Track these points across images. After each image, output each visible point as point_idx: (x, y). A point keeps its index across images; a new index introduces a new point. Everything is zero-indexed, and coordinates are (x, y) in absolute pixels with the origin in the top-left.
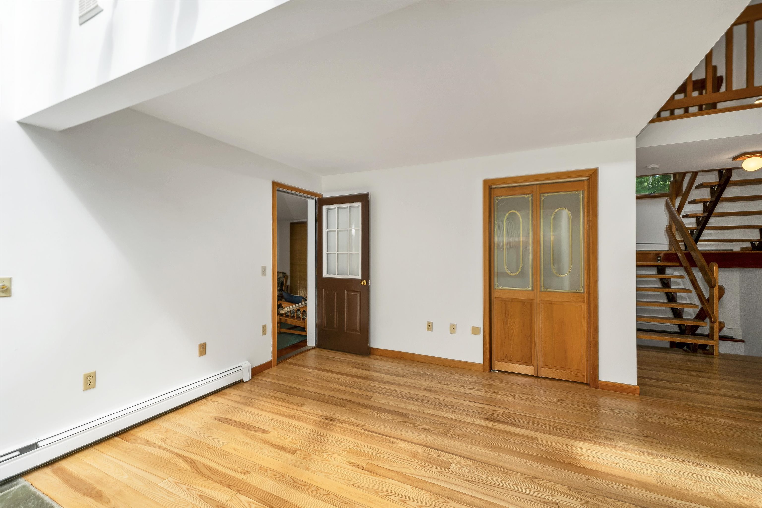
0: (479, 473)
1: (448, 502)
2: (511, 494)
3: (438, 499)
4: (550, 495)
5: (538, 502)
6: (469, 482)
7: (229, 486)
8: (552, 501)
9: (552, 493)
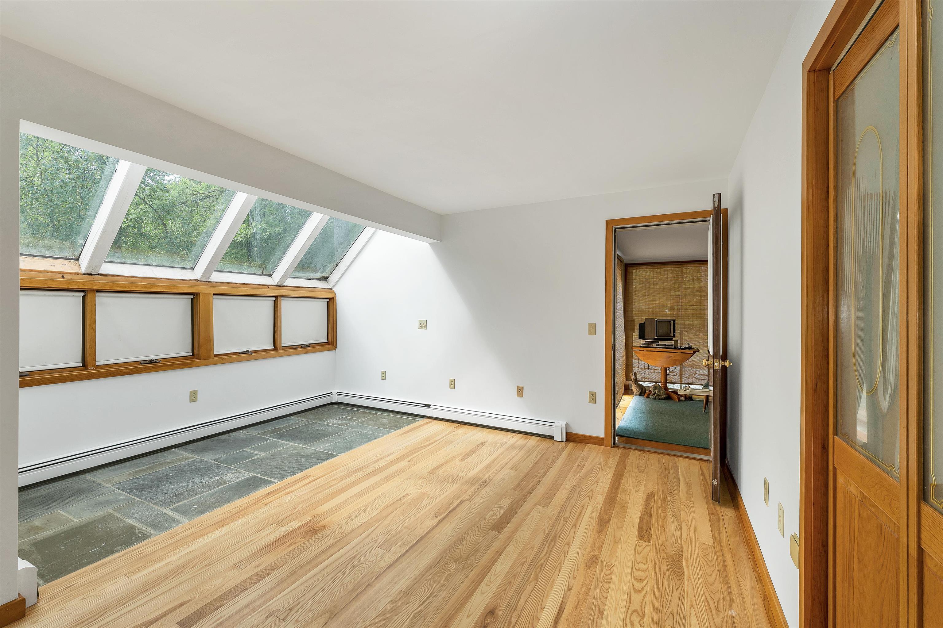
0: (362, 568)
1: (335, 539)
2: (319, 584)
3: (342, 534)
4: (300, 619)
5: (297, 602)
6: (353, 557)
7: (392, 461)
8: (290, 616)
9: (300, 622)
